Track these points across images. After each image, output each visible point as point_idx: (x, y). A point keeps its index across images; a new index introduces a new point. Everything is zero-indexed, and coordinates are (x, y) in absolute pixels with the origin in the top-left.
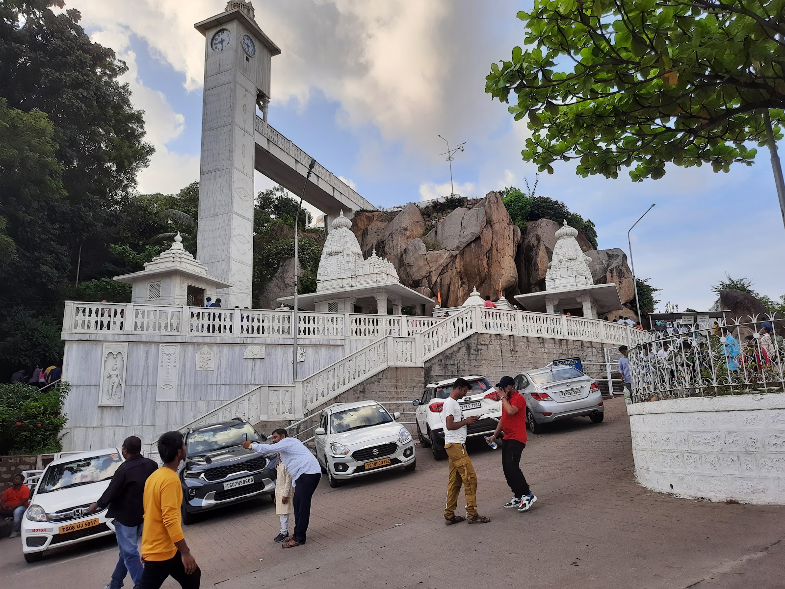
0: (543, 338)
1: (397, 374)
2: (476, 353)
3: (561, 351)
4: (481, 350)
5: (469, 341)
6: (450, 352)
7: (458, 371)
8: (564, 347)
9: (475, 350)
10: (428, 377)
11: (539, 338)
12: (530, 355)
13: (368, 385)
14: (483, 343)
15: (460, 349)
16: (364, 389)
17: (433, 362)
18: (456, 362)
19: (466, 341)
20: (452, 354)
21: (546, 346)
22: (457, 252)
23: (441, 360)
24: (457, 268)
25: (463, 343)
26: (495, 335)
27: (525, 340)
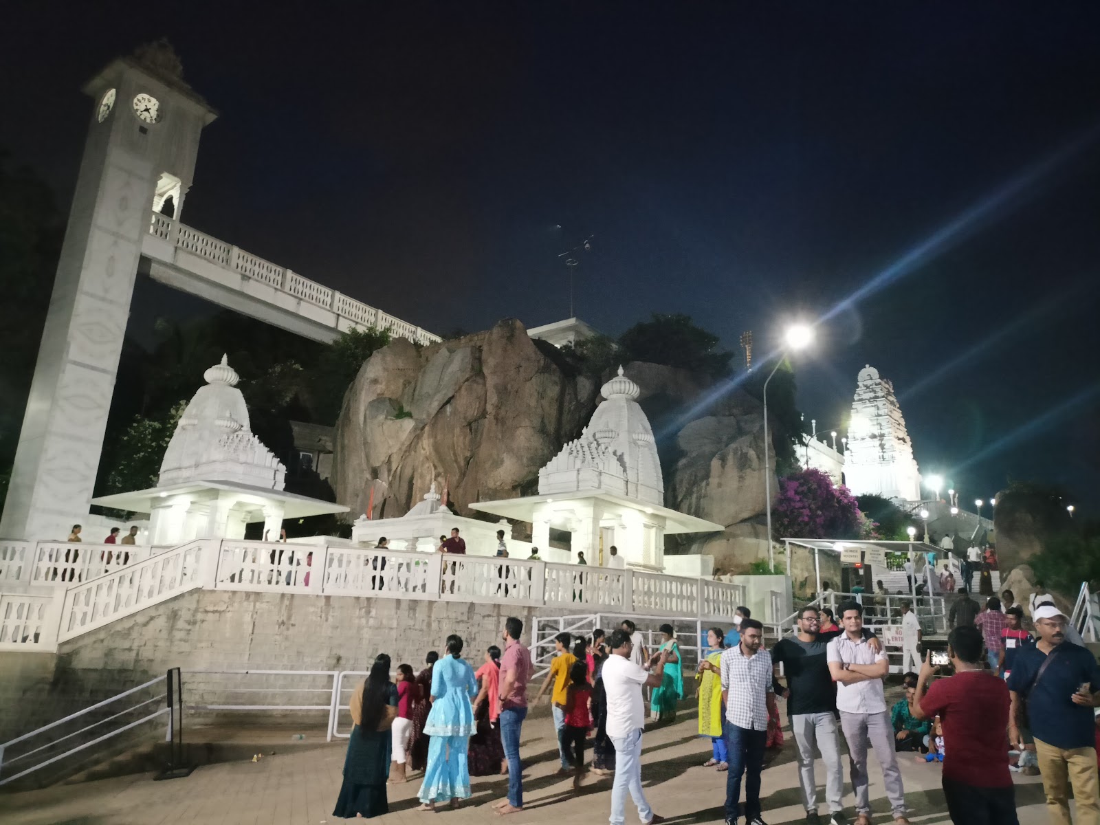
2: (189, 627)
3: (411, 623)
4: (203, 621)
5: (176, 605)
6: (128, 624)
8: (421, 614)
9: (189, 623)
10: (64, 672)
11: (358, 599)
14: (210, 608)
15: (152, 618)
17: (81, 643)
19: (171, 605)
20: (131, 628)
21: (373, 613)
22: (427, 421)
23: (102, 641)
24: (424, 449)
25: (162, 610)
26: (248, 594)
27: (322, 602)
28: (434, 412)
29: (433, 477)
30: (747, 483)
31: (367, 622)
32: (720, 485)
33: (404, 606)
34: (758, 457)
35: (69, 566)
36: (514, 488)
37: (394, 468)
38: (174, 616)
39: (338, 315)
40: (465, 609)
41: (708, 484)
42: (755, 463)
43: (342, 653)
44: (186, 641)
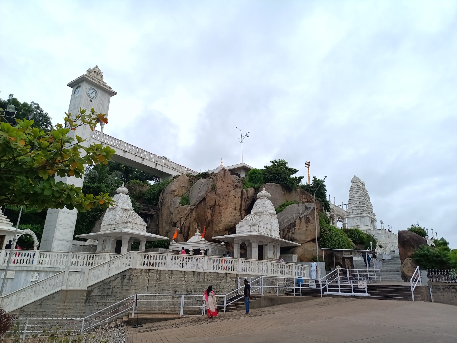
0: (185, 271)
1: (66, 294)
3: (198, 279)
4: (132, 279)
5: (124, 274)
6: (109, 280)
7: (112, 292)
8: (202, 277)
9: (128, 280)
10: (89, 296)
11: (181, 271)
12: (171, 282)
13: (45, 301)
14: (135, 275)
15: (116, 279)
16: (42, 302)
17: (94, 287)
18: (111, 287)
19: (122, 274)
20: (110, 282)
21: (186, 276)
22: (194, 206)
23: (101, 286)
24: (193, 216)
25: (119, 275)
26: (146, 270)
27: (170, 273)
28: (197, 203)
29: (197, 226)
30: (309, 228)
31: (184, 279)
32: (299, 229)
33: (196, 274)
34: (313, 219)
35: (82, 261)
36: (226, 230)
37: (182, 223)
38: (123, 278)
39: (156, 164)
40: (216, 275)
41: (295, 229)
42: (312, 221)
43: (177, 289)
44: (127, 286)
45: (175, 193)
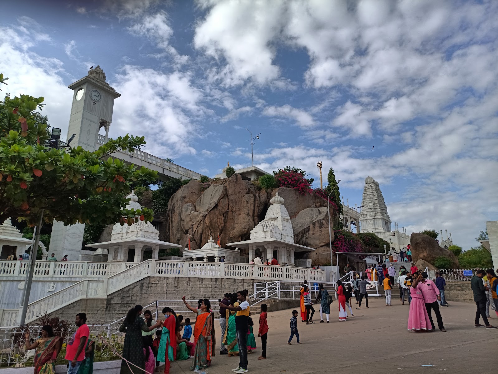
0: (202, 278)
1: (86, 303)
2: (147, 289)
3: (216, 286)
4: (151, 287)
5: (142, 282)
6: (129, 288)
7: (131, 300)
8: (219, 283)
9: (147, 287)
10: (109, 304)
11: (199, 278)
12: (190, 289)
13: (66, 310)
14: (153, 283)
15: (135, 286)
16: (63, 311)
17: (114, 295)
18: (131, 295)
19: (141, 282)
20: (129, 290)
21: (204, 283)
22: (207, 213)
23: (120, 294)
24: (206, 223)
25: (138, 284)
26: (165, 278)
27: (188, 279)
28: (209, 210)
29: (210, 233)
30: (323, 233)
31: (202, 286)
32: (313, 234)
33: (213, 280)
34: (327, 223)
35: (98, 270)
36: (239, 237)
37: (194, 230)
38: (142, 286)
39: (164, 168)
40: (233, 281)
41: (309, 234)
42: (326, 225)
43: (195, 296)
44: (146, 293)
45: (186, 200)
